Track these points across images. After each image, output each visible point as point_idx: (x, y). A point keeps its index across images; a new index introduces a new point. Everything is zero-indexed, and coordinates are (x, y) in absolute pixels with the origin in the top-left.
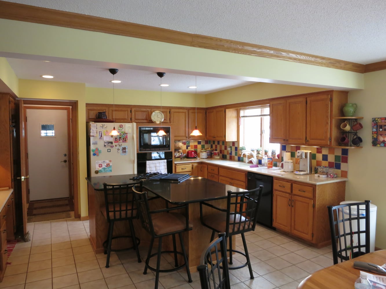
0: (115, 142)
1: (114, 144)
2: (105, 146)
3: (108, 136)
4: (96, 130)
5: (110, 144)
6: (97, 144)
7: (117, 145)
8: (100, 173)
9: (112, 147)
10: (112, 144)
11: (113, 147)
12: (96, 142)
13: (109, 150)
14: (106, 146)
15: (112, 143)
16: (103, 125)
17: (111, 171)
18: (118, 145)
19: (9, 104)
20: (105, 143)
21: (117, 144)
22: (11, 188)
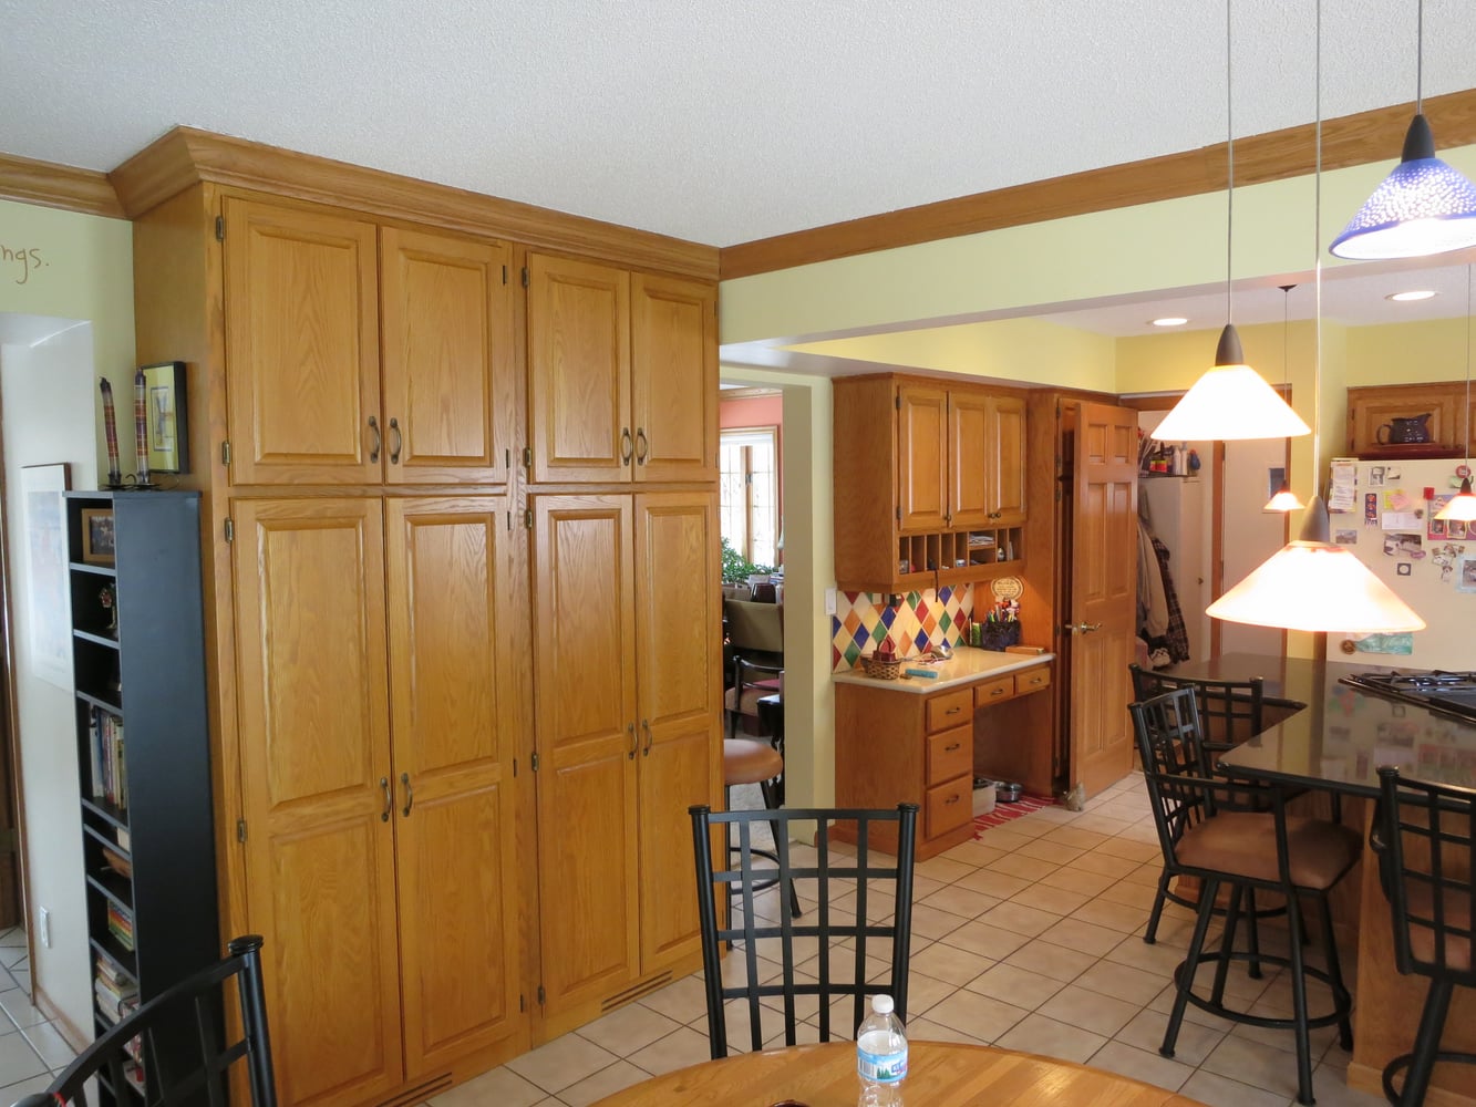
0: (1430, 537)
1: (1427, 545)
2: (1387, 549)
3: (1400, 511)
4: (1353, 487)
5: (1407, 545)
6: (1355, 543)
7: (1442, 551)
8: (1362, 651)
9: (1418, 555)
10: (1419, 543)
11: (1419, 558)
12: (1351, 534)
13: (1404, 569)
14: (1391, 549)
15: (1416, 539)
16: (1383, 469)
17: (1409, 650)
18: (1447, 552)
19: (1057, 417)
20: (1390, 537)
21: (1440, 544)
22: (1051, 648)
